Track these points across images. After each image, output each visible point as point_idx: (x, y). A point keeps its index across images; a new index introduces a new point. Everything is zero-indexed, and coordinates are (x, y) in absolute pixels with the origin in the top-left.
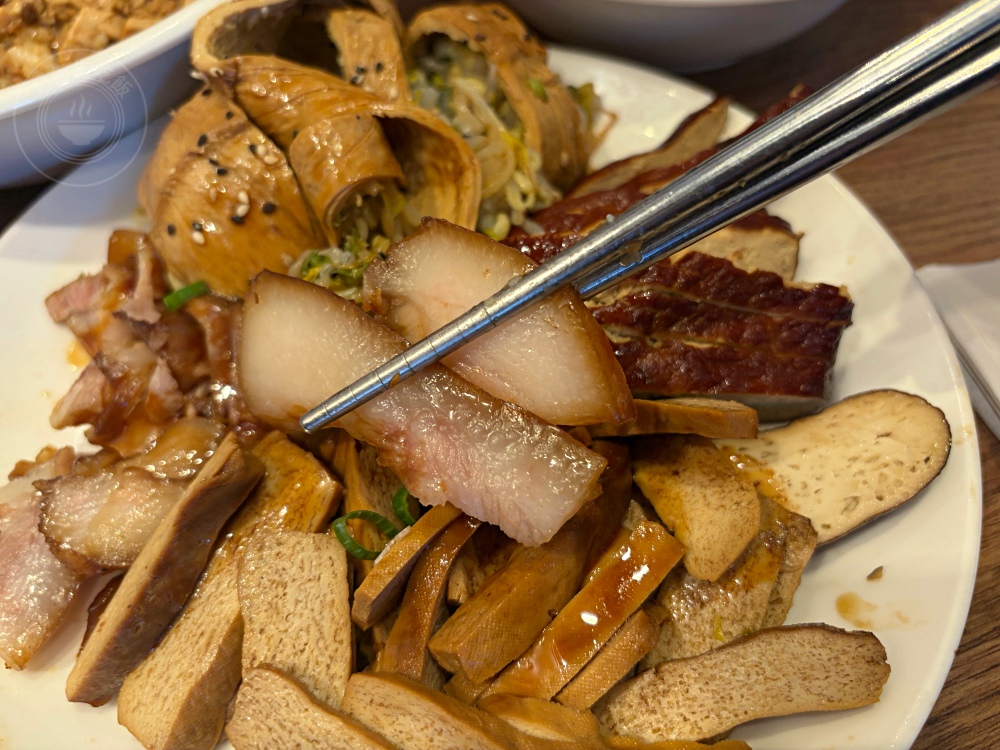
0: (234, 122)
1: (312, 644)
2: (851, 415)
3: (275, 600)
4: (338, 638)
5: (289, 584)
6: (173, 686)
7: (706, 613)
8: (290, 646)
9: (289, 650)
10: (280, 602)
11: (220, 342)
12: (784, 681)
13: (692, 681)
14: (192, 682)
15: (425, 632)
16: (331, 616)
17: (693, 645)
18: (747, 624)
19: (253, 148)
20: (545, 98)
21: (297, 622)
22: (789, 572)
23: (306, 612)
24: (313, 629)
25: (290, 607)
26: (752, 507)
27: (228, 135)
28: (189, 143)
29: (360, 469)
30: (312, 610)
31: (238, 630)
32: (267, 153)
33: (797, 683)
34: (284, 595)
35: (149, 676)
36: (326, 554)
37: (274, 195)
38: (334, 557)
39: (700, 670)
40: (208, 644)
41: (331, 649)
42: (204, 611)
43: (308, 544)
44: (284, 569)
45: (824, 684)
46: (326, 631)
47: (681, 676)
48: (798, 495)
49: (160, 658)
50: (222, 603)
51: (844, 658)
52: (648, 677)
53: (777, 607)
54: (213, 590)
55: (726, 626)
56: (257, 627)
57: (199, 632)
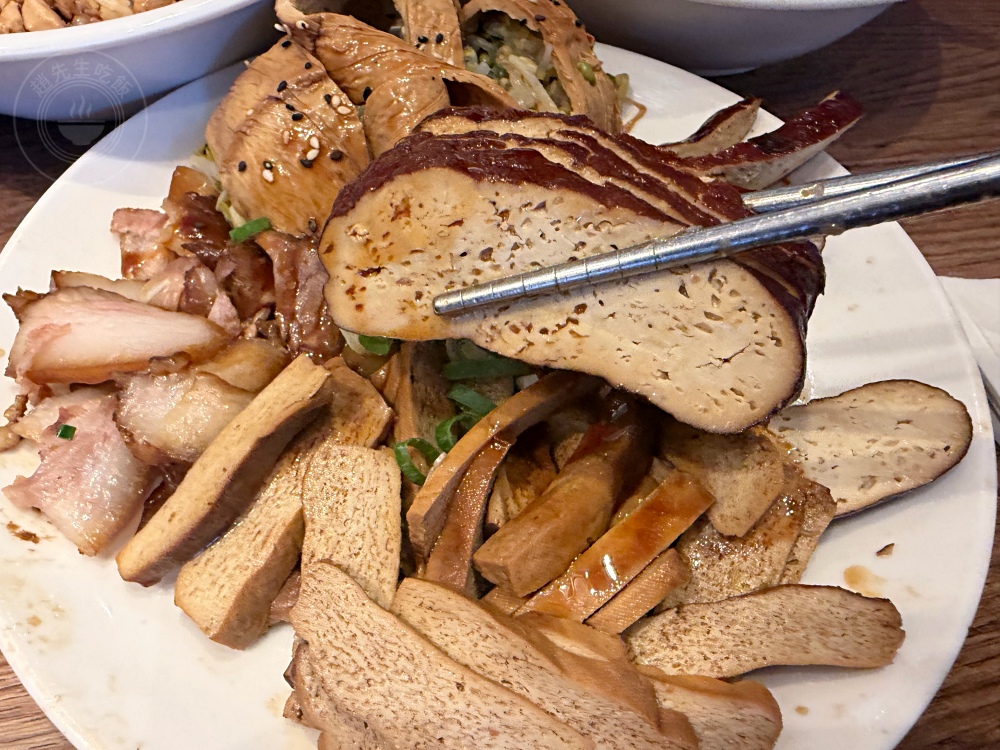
0: (312, 73)
1: (365, 550)
2: (871, 401)
3: (336, 505)
4: (389, 547)
5: (350, 491)
6: (230, 576)
7: (724, 564)
8: (346, 549)
9: (345, 552)
10: (340, 508)
11: (287, 273)
12: (802, 634)
13: (713, 623)
14: (248, 574)
15: (469, 547)
16: (384, 526)
17: (710, 593)
18: (765, 578)
19: (328, 98)
20: (593, 83)
21: (354, 528)
22: (806, 536)
23: (363, 520)
24: (368, 535)
25: (349, 513)
26: (774, 466)
27: (305, 83)
28: (269, 88)
29: (414, 399)
30: (368, 518)
31: (298, 528)
32: (341, 104)
33: (814, 636)
34: (344, 501)
35: (206, 564)
36: (383, 469)
37: (343, 144)
38: (390, 473)
39: (723, 614)
40: (264, 542)
41: (382, 556)
42: (261, 511)
43: (369, 459)
44: (346, 479)
45: (841, 640)
46: (378, 538)
47: (703, 617)
48: (814, 469)
49: (217, 550)
50: (278, 506)
51: (861, 620)
52: (671, 615)
53: (792, 567)
54: (271, 494)
55: (744, 578)
56: (318, 527)
57: (257, 530)
